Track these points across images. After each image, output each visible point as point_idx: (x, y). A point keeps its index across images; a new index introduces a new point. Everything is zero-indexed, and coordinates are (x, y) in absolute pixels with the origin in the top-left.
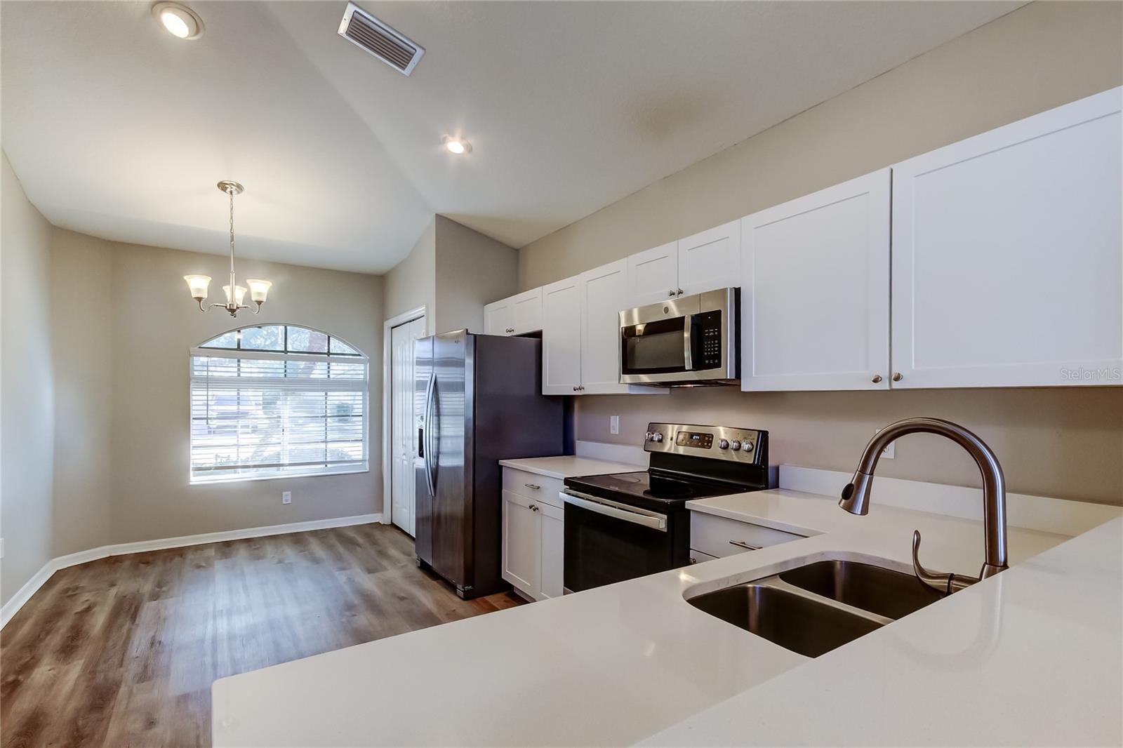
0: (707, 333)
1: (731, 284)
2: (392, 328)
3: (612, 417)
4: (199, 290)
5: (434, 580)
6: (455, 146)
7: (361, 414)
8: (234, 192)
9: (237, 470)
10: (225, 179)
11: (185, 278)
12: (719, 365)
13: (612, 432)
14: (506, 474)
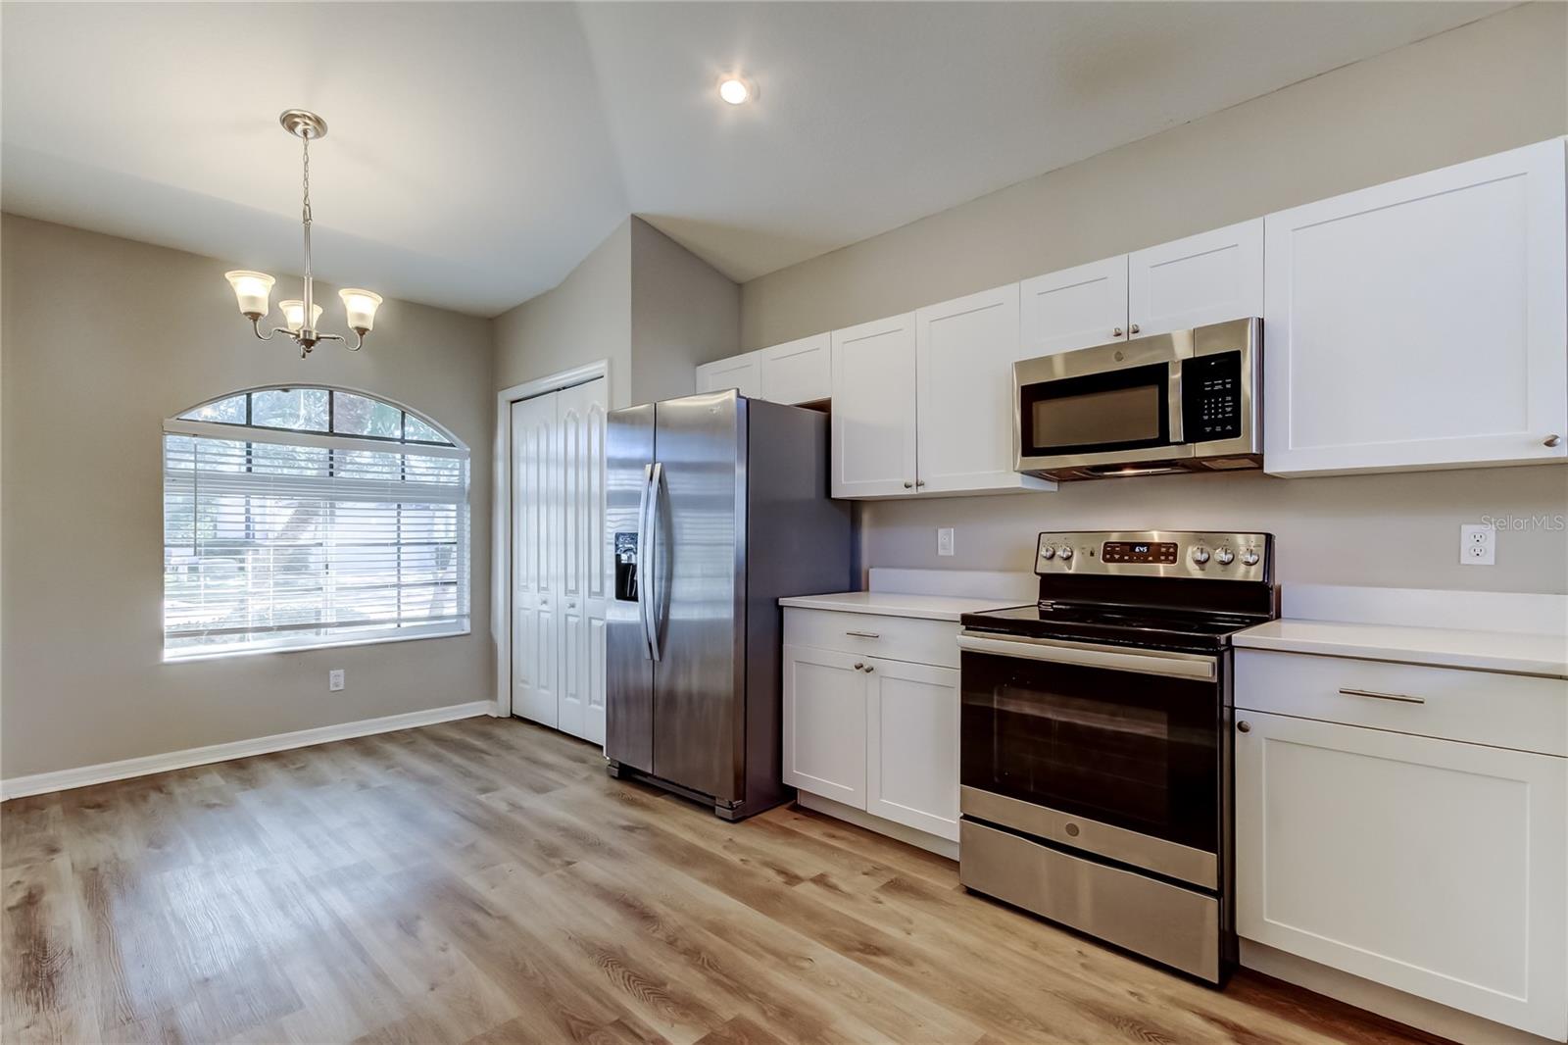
0: (1208, 386)
1: (1254, 312)
2: (513, 402)
3: (941, 532)
4: (252, 300)
5: (658, 796)
6: (733, 91)
7: (455, 540)
8: (310, 134)
9: (246, 635)
10: (296, 106)
11: (228, 275)
12: (1236, 433)
13: (941, 552)
14: (789, 617)
